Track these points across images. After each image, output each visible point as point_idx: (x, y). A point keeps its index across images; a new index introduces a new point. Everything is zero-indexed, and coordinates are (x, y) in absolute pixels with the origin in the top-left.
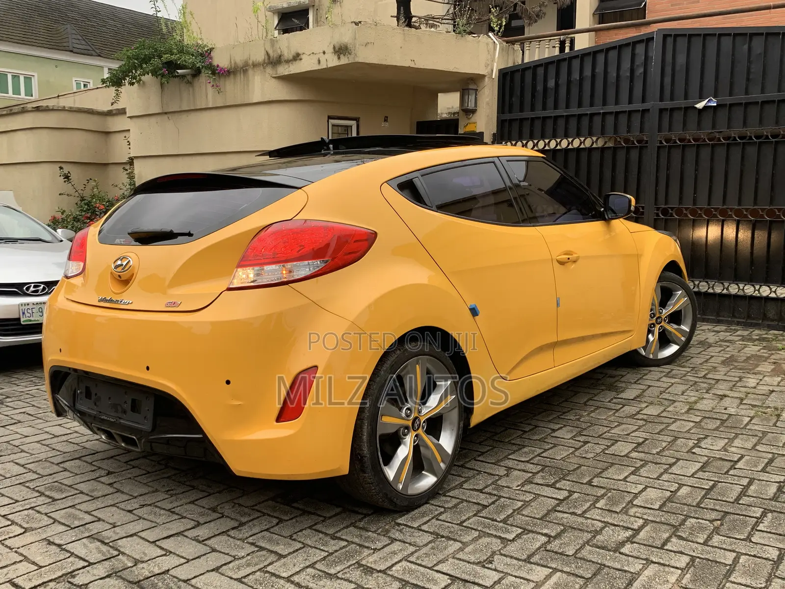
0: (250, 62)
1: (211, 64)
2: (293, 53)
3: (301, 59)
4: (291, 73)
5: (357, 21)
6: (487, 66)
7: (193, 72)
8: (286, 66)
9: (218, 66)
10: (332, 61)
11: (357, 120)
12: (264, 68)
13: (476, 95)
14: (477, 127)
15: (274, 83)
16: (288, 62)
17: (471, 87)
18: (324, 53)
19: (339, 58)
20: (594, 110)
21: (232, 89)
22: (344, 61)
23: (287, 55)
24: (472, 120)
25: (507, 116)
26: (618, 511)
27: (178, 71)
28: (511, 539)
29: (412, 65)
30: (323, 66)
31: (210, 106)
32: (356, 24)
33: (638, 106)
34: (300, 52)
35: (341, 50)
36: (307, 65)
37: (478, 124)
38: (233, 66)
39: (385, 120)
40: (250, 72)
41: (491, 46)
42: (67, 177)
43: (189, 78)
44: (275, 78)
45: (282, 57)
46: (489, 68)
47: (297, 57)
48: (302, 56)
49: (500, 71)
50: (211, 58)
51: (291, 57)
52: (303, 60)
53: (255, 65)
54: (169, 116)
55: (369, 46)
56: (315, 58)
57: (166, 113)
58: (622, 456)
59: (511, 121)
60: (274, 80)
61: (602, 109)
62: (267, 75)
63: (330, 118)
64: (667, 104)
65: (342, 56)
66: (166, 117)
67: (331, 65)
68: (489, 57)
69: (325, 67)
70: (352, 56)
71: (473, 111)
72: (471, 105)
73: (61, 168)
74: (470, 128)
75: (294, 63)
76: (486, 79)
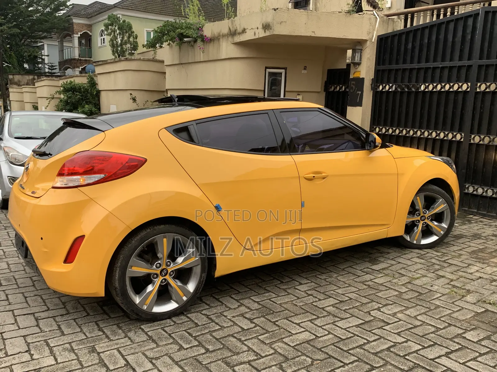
0: (221, 34)
1: (202, 35)
2: (242, 28)
3: (246, 32)
4: (241, 41)
5: (276, 8)
6: (369, 33)
7: (194, 40)
8: (238, 37)
9: (205, 36)
10: (261, 34)
11: (285, 69)
12: (228, 38)
13: (361, 53)
14: (361, 74)
15: (233, 47)
16: (239, 34)
17: (357, 48)
18: (258, 28)
19: (265, 32)
20: (436, 65)
21: (212, 51)
22: (268, 33)
23: (239, 30)
24: (358, 70)
25: (382, 67)
26: (267, 343)
27: (185, 39)
28: (185, 348)
29: (313, 35)
30: (257, 37)
31: (202, 60)
32: (275, 10)
33: (466, 63)
34: (246, 28)
35: (266, 27)
36: (248, 36)
37: (362, 72)
38: (213, 36)
39: (304, 69)
40: (221, 40)
41: (373, 20)
42: (134, 100)
43: (192, 43)
44: (233, 44)
45: (237, 31)
46: (371, 35)
47: (244, 31)
48: (247, 31)
49: (379, 37)
50: (203, 31)
51: (241, 31)
52: (246, 33)
53: (224, 36)
54: (183, 65)
55: (283, 24)
56: (253, 31)
57: (182, 64)
58: (320, 308)
59: (383, 71)
60: (232, 45)
61: (441, 64)
62: (229, 43)
63: (266, 68)
64: (485, 62)
65: (266, 30)
66: (181, 66)
67: (261, 36)
68: (371, 27)
69: (258, 37)
70: (272, 30)
71: (359, 64)
72: (357, 60)
73: (131, 94)
74: (356, 75)
75: (242, 34)
76: (368, 42)
